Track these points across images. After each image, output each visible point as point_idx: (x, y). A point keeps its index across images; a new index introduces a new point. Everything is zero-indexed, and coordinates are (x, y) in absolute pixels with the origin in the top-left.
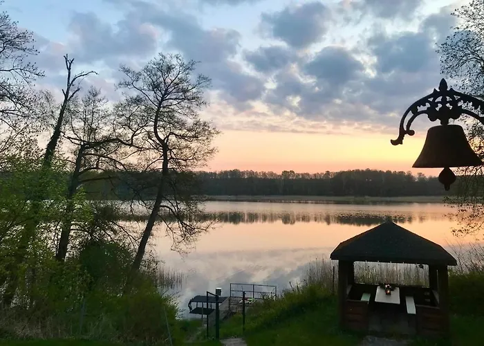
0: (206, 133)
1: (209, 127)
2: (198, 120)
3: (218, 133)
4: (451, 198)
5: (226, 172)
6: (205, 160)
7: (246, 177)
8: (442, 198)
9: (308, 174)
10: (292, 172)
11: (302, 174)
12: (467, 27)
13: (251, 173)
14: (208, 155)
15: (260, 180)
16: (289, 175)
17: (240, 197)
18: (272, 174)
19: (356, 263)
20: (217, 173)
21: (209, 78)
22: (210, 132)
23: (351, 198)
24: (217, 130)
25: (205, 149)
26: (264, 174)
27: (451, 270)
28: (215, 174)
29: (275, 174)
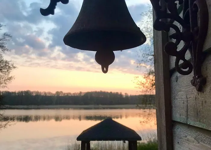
0: (7, 67)
1: (9, 64)
2: (2, 59)
3: (14, 67)
4: (140, 105)
5: (22, 92)
6: (6, 83)
7: (34, 95)
8: (136, 105)
9: (70, 93)
10: (61, 92)
11: (67, 93)
12: (147, 22)
13: (37, 92)
14: (8, 80)
15: (43, 96)
16: (60, 94)
17: (30, 106)
18: (50, 93)
19: (91, 142)
20: (16, 92)
21: (11, 35)
22: (9, 67)
23: (92, 106)
24: (14, 65)
25: (6, 77)
26: (45, 93)
27: (139, 143)
28: (15, 93)
29: (52, 93)
